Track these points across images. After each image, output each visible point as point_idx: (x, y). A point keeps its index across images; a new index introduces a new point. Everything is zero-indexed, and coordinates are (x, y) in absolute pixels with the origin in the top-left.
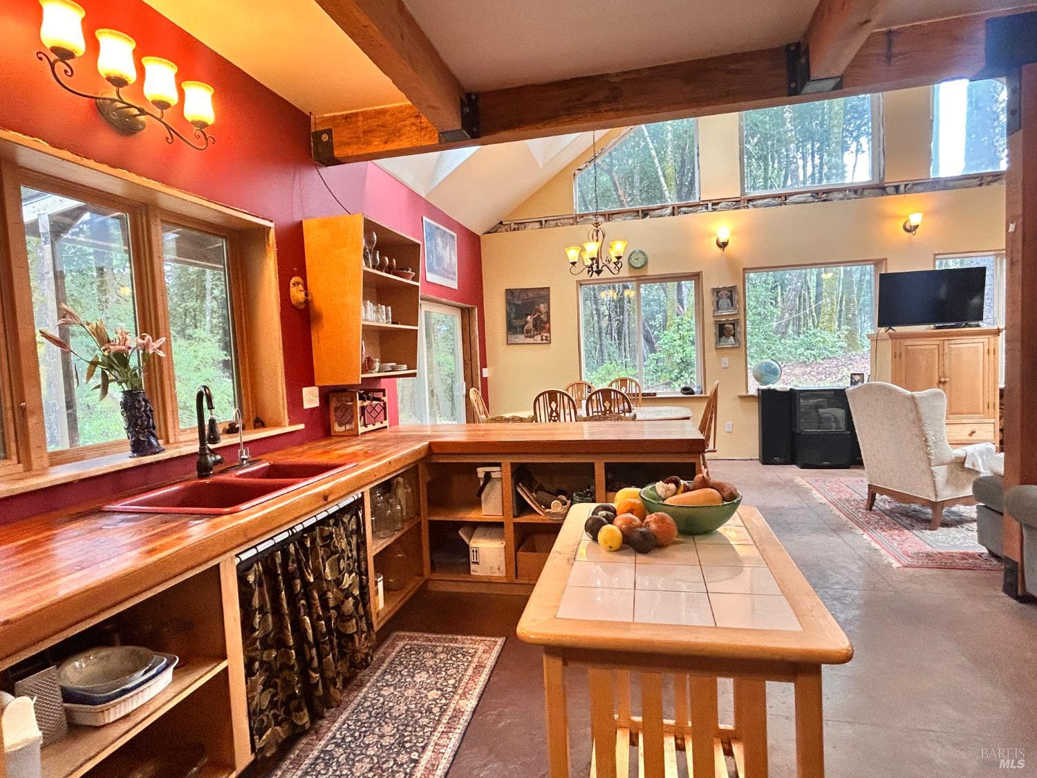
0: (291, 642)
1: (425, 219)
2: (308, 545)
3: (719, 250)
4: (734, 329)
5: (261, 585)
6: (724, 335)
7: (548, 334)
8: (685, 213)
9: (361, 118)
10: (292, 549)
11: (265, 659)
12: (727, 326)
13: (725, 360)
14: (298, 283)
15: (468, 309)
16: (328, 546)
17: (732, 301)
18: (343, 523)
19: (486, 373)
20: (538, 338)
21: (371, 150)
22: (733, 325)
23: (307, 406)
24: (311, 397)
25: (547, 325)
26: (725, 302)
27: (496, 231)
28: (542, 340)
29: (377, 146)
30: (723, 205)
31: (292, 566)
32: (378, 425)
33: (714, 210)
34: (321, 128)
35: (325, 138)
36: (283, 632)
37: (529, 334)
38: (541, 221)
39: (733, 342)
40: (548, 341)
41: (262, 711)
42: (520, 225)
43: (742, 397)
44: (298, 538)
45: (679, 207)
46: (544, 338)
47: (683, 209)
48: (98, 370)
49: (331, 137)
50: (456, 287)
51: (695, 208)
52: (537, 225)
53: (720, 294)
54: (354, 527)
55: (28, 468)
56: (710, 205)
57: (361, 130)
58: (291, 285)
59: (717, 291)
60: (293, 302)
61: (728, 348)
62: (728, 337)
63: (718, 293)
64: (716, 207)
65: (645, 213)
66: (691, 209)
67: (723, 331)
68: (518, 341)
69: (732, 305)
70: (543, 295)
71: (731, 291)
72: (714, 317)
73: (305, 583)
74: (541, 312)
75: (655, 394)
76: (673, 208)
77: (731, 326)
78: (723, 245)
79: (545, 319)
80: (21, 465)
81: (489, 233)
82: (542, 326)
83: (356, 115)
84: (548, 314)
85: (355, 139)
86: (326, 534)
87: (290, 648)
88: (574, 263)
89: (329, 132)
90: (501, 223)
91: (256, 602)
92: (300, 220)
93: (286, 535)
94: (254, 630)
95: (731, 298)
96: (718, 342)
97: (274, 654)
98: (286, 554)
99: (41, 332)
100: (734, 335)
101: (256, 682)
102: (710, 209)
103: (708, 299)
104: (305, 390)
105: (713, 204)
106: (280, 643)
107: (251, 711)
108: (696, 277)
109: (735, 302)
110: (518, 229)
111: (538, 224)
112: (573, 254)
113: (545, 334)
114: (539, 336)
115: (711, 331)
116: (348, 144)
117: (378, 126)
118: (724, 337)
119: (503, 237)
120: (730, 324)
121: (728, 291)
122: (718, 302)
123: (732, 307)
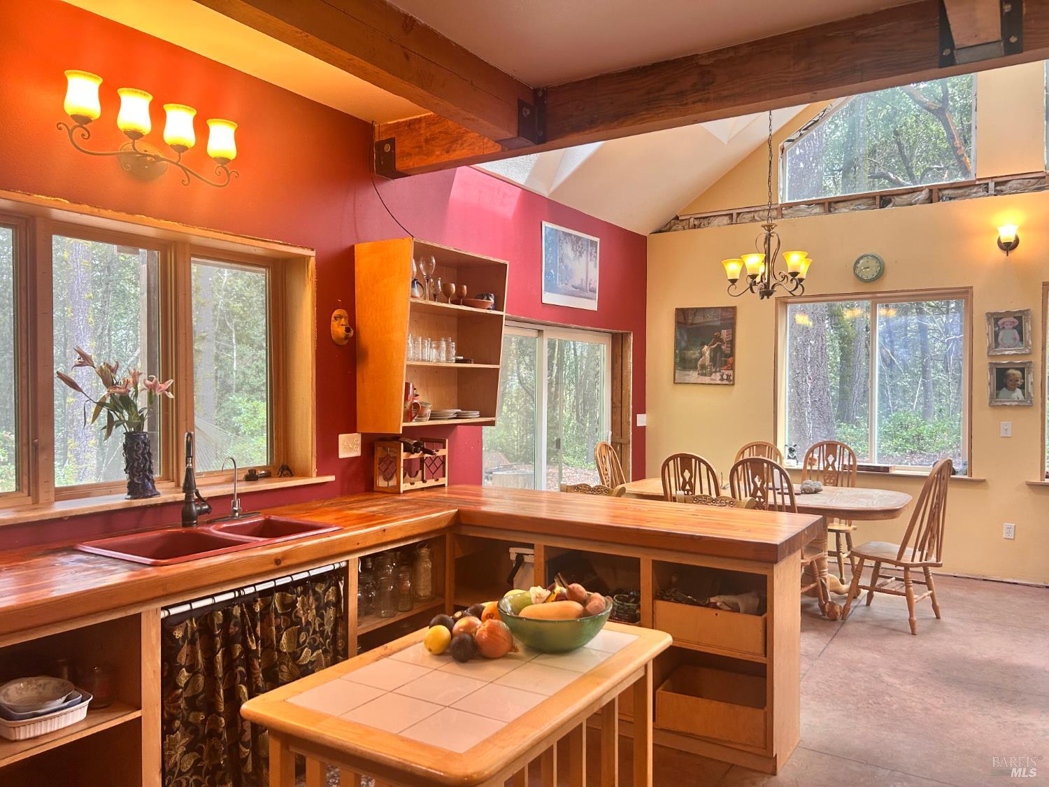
0: (222, 708)
1: (545, 224)
2: (258, 609)
3: (1002, 254)
4: (1023, 378)
5: (192, 643)
6: (1006, 386)
7: (730, 372)
8: (950, 199)
9: (423, 125)
10: (237, 611)
11: (191, 719)
12: (1011, 371)
13: (1006, 426)
14: (341, 317)
15: (622, 334)
16: (289, 615)
17: (1021, 333)
18: (315, 593)
19: (642, 420)
20: (716, 377)
21: (433, 160)
22: (1022, 370)
23: (342, 455)
24: (349, 446)
25: (730, 360)
26: (1008, 335)
27: (669, 230)
28: (722, 379)
29: (439, 156)
30: (1014, 184)
31: (233, 630)
32: (431, 483)
33: (998, 193)
34: (384, 138)
35: (387, 148)
36: (214, 696)
37: (704, 371)
38: (732, 214)
39: (1021, 397)
40: (731, 381)
41: (181, 774)
42: (702, 221)
43: (1032, 486)
44: (248, 601)
45: (940, 190)
46: (725, 377)
47: (946, 192)
48: (104, 412)
49: (393, 148)
50: (596, 309)
51: (967, 191)
52: (726, 220)
53: (1000, 322)
54: (332, 598)
55: (36, 501)
56: (992, 185)
57: (422, 139)
58: (333, 319)
59: (995, 318)
60: (333, 337)
61: (1011, 406)
62: (1013, 390)
63: (997, 320)
64: (1003, 188)
65: (884, 200)
66: (959, 191)
67: (1003, 379)
68: (688, 379)
69: (1021, 340)
70: (728, 316)
71: (1020, 319)
72: (990, 357)
73: (246, 649)
74: (721, 341)
75: (887, 469)
76: (931, 191)
77: (1018, 373)
78: (1008, 247)
79: (728, 351)
80: (30, 498)
81: (660, 231)
82: (724, 359)
83: (420, 120)
84: (732, 343)
85: (417, 150)
86: (288, 601)
87: (219, 715)
88: (733, 281)
89: (392, 142)
90: (677, 218)
91: (183, 658)
92: (351, 244)
93: (231, 596)
94: (178, 687)
95: (1019, 329)
96: (994, 397)
97: (202, 717)
98: (228, 615)
99: (57, 373)
100: (1022, 387)
101: (175, 742)
102: (991, 191)
103: (983, 331)
104: (343, 438)
105: (997, 184)
106: (211, 708)
107: (167, 769)
108: (964, 294)
109: (1027, 336)
110: (699, 227)
111: (727, 218)
112: (733, 268)
113: (727, 372)
114: (718, 374)
115: (985, 379)
116: (409, 155)
117: (440, 132)
118: (1004, 390)
119: (679, 237)
120: (1016, 369)
121: (1015, 317)
122: (996, 335)
123: (1020, 343)
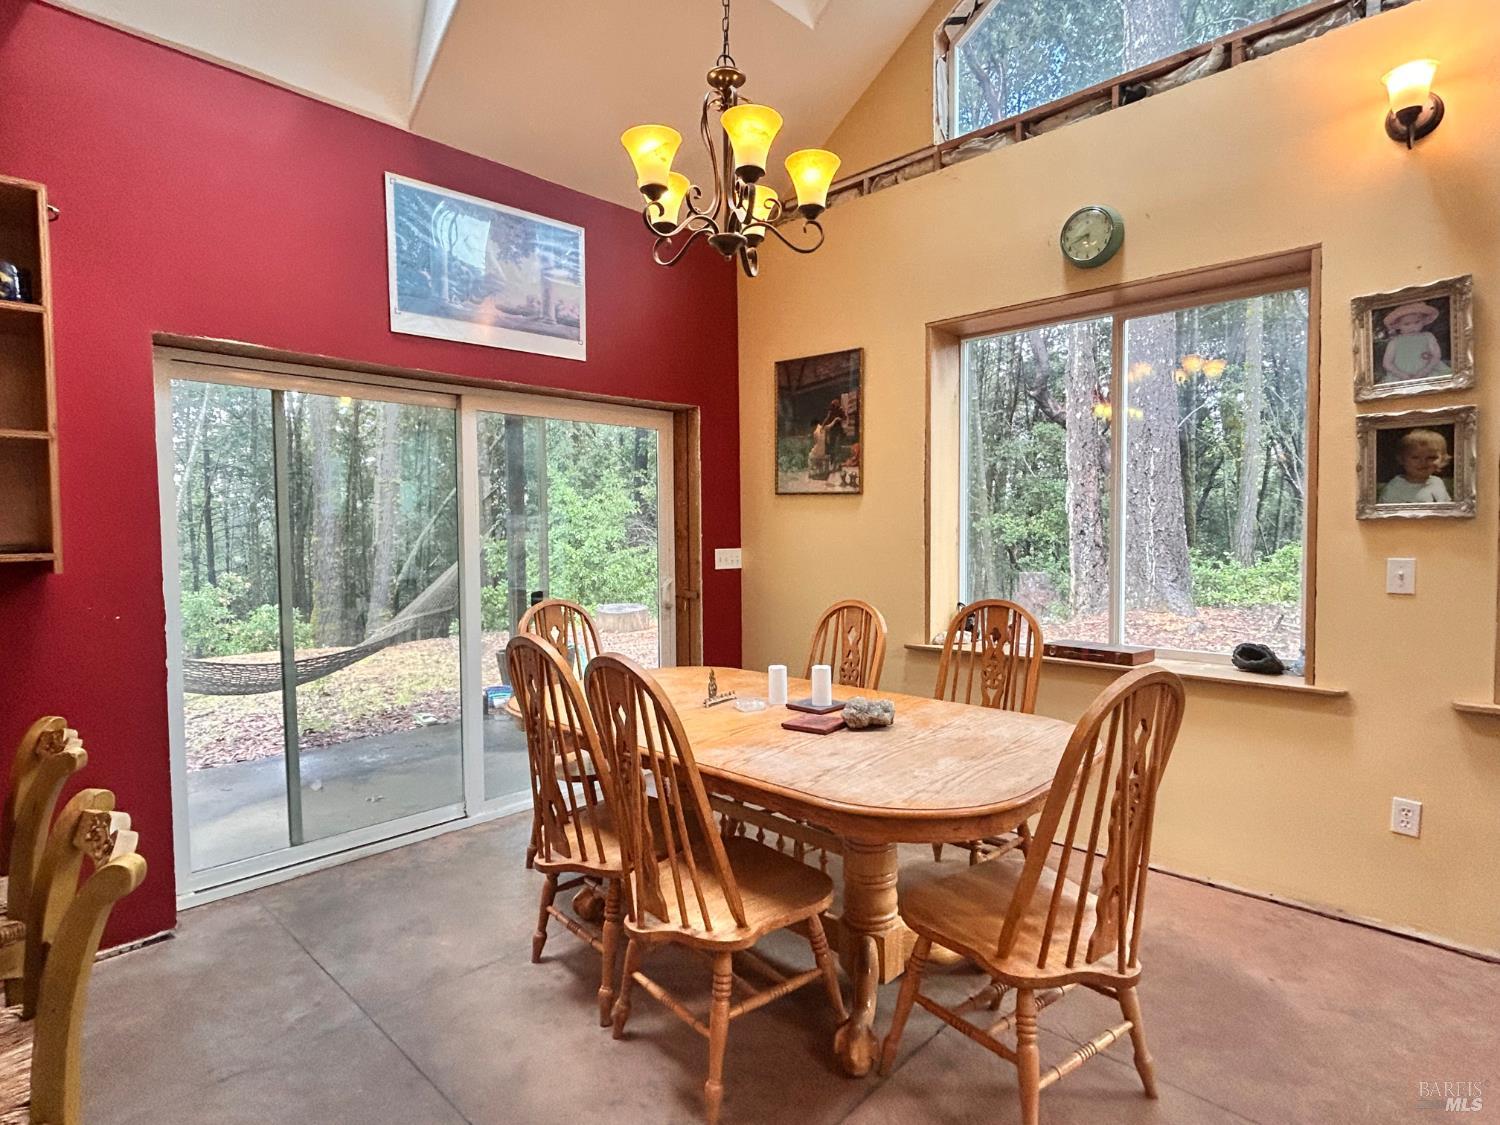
1: (397, 182)
4: (1450, 449)
6: (1404, 472)
7: (855, 471)
8: (1268, 52)
12: (1416, 436)
13: (1402, 566)
15: (687, 410)
17: (1444, 340)
19: (731, 558)
20: (835, 480)
22: (1447, 431)
25: (854, 448)
26: (1411, 347)
28: (844, 484)
37: (816, 470)
38: (862, 182)
39: (1443, 498)
40: (856, 487)
45: (1249, 41)
46: (848, 480)
47: (1262, 42)
50: (582, 357)
51: (1315, 26)
52: (853, 194)
53: (1388, 320)
56: (1374, 1)
59: (1377, 312)
61: (1414, 520)
62: (1422, 481)
63: (1380, 314)
65: (1131, 91)
66: (1296, 31)
67: (1396, 456)
68: (796, 486)
69: (1446, 355)
70: (851, 368)
71: (1442, 303)
72: (1362, 404)
74: (841, 414)
76: (1228, 46)
77: (1436, 439)
78: (1413, 126)
79: (852, 432)
82: (847, 447)
84: (857, 417)
95: (1441, 330)
96: (1371, 498)
100: (1447, 473)
102: (1374, 11)
109: (1462, 344)
111: (855, 191)
113: (850, 471)
114: (838, 475)
115: (1347, 456)
118: (1398, 481)
120: (1431, 429)
121: (1428, 302)
122: (1379, 351)
123: (1442, 366)
